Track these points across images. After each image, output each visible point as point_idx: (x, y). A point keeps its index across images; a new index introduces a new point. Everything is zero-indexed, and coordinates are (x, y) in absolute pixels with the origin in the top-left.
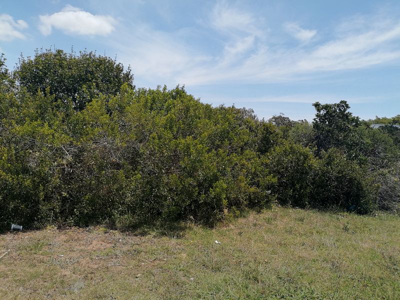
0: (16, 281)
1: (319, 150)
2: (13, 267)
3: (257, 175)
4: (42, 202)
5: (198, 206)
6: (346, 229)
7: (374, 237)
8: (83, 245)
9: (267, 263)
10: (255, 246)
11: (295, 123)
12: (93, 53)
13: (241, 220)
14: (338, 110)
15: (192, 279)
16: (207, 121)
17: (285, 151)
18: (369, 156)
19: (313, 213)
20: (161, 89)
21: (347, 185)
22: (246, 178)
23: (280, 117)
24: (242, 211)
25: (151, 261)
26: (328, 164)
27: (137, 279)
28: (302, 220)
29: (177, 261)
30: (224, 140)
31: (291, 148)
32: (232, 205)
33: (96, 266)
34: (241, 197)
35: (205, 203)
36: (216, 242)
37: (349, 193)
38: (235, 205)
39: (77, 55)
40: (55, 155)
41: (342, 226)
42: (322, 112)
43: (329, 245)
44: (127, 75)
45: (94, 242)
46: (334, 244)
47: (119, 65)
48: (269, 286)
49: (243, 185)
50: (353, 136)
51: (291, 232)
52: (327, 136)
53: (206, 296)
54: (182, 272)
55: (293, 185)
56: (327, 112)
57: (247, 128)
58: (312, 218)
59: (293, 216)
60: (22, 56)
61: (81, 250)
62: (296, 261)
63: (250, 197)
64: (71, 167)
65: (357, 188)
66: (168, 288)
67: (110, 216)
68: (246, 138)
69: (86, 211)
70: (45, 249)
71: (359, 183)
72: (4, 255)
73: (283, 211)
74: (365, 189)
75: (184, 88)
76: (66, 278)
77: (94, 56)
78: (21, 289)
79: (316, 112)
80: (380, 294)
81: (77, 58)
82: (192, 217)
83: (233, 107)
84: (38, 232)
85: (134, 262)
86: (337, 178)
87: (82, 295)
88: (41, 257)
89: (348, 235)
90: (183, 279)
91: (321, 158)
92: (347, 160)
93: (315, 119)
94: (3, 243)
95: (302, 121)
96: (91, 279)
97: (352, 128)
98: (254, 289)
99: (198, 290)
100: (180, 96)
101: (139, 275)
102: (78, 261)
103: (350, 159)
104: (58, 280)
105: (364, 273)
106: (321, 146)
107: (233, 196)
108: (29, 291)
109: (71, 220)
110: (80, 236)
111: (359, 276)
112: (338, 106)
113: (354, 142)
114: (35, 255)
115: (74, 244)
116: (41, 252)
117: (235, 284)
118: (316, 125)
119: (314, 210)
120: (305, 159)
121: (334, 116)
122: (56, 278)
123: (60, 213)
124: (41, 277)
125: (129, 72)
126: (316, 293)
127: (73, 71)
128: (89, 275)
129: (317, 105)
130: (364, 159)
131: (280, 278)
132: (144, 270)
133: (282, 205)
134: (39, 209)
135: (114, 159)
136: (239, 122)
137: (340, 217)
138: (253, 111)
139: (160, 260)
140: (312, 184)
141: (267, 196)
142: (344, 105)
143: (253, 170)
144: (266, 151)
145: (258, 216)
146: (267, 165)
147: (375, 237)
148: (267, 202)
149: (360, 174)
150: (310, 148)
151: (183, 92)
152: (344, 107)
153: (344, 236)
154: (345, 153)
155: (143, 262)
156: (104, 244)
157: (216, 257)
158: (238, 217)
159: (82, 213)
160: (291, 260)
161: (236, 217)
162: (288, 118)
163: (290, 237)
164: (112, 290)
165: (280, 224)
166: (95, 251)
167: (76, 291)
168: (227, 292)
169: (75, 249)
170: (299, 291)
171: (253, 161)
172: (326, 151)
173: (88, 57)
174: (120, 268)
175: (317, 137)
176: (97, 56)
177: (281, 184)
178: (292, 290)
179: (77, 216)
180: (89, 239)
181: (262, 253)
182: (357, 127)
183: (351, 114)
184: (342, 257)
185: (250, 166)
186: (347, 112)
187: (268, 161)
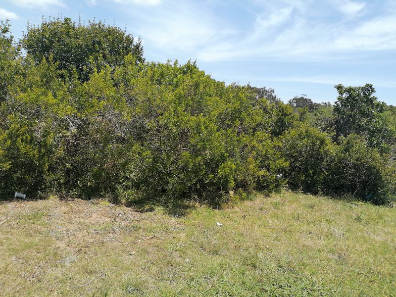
0: (10, 250)
1: (338, 135)
2: (9, 236)
3: (268, 158)
4: (47, 172)
5: (203, 186)
6: (358, 219)
7: (388, 230)
8: (82, 217)
9: (268, 249)
10: (257, 231)
11: (317, 105)
12: (102, 23)
13: (247, 203)
14: (362, 94)
15: (188, 260)
16: (218, 99)
17: (300, 135)
18: (392, 144)
19: (325, 200)
20: (172, 64)
21: (366, 173)
22: (255, 160)
23: (302, 98)
24: (249, 193)
25: (149, 238)
26: (346, 150)
27: (130, 257)
28: (312, 207)
29: (174, 241)
30: (235, 120)
31: (307, 132)
32: (239, 187)
33: (92, 240)
34: (249, 179)
35: (211, 183)
36: (218, 224)
37: (367, 182)
38: (242, 187)
39: (86, 25)
40: (60, 126)
41: (354, 216)
42: (345, 95)
43: (337, 235)
44: (137, 47)
45: (94, 216)
46: (343, 234)
47: (128, 36)
48: (267, 274)
49: (251, 167)
50: (376, 122)
51: (298, 219)
52: (348, 121)
53: (199, 280)
54: (178, 252)
55: (306, 170)
56: (350, 96)
57: (261, 109)
58: (323, 206)
59: (303, 202)
60: (28, 23)
61: (80, 223)
62: (299, 250)
63: (258, 179)
64: (76, 140)
65: (376, 177)
66: (161, 268)
67: (113, 190)
68: (259, 119)
69: (89, 184)
70: (45, 219)
71: (378, 172)
72: (2, 222)
73: (293, 196)
74: (384, 179)
75: (196, 64)
76: (59, 250)
77: (103, 26)
78: (14, 258)
79: (338, 95)
80: (388, 291)
81: (86, 27)
82: (196, 197)
83: (248, 86)
84: (40, 202)
85: (130, 239)
86: (355, 165)
87: (73, 269)
88: (39, 227)
89: (360, 226)
90: (178, 259)
91: (338, 144)
92: (367, 147)
93: (336, 103)
94: (4, 210)
95: (326, 103)
96: (85, 253)
97: (376, 113)
98: (250, 276)
99: (193, 272)
100: (191, 71)
101: (133, 252)
102: (74, 234)
103: (370, 147)
104: (52, 251)
105: (372, 268)
106: (340, 130)
107: (240, 178)
108: (21, 261)
109: (74, 192)
110: (81, 208)
111: (366, 271)
112: (363, 89)
113: (377, 129)
114: (33, 225)
115: (74, 216)
116: (39, 222)
117: (232, 269)
118: (337, 109)
119: (326, 197)
120: (321, 144)
121: (357, 100)
122: (50, 250)
123: (64, 184)
124: (35, 247)
125: (140, 44)
126: (317, 285)
127: (80, 41)
128: (83, 249)
129: (339, 88)
130: (386, 147)
131: (281, 267)
132: (139, 248)
133: (293, 190)
134: (43, 179)
135: (119, 134)
136: (253, 102)
137: (354, 206)
138: (273, 92)
139: (158, 238)
140: (327, 170)
141: (277, 180)
142: (369, 88)
143: (264, 153)
144: (280, 133)
145: (265, 200)
146: (279, 148)
147: (390, 230)
148: (277, 186)
149: (380, 163)
150: (328, 132)
151: (195, 68)
152: (369, 91)
153: (356, 226)
154: (366, 140)
155: (140, 239)
156: (103, 217)
157: (215, 240)
158: (244, 200)
159: (85, 186)
160: (295, 248)
161: (242, 199)
162: (310, 100)
163: (296, 224)
164: (104, 266)
165: (288, 209)
166: (93, 224)
167: (68, 264)
168: (222, 277)
169: (73, 222)
170: (299, 282)
171: (264, 143)
172: (345, 136)
173: (97, 26)
174: (115, 244)
175: (337, 121)
176: (106, 26)
177: (293, 168)
178: (292, 280)
179: (80, 188)
180: (89, 212)
181: (264, 239)
182: (382, 112)
183: (376, 99)
184: (350, 250)
185: (261, 148)
186: (372, 96)
187: (281, 144)
